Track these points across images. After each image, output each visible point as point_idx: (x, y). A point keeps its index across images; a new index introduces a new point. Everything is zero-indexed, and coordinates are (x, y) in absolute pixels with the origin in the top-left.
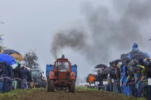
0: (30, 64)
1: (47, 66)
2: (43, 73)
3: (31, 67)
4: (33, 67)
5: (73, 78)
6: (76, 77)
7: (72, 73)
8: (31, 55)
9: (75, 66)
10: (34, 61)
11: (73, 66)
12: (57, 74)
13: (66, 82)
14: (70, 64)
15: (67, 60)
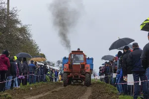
12: (71, 66)
14: (85, 56)
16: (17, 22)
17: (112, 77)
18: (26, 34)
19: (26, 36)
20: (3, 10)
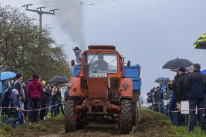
13: (107, 105)
16: (51, 41)
17: (163, 104)
18: (61, 54)
19: (61, 58)
20: (35, 27)
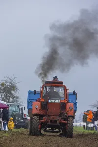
0: (6, 96)
1: (30, 93)
2: (24, 108)
3: (9, 100)
4: (11, 100)
5: (70, 113)
6: (75, 111)
7: (70, 105)
8: (8, 84)
9: (75, 93)
10: (13, 92)
11: (71, 94)
13: (59, 120)
14: (66, 89)
15: (62, 83)
